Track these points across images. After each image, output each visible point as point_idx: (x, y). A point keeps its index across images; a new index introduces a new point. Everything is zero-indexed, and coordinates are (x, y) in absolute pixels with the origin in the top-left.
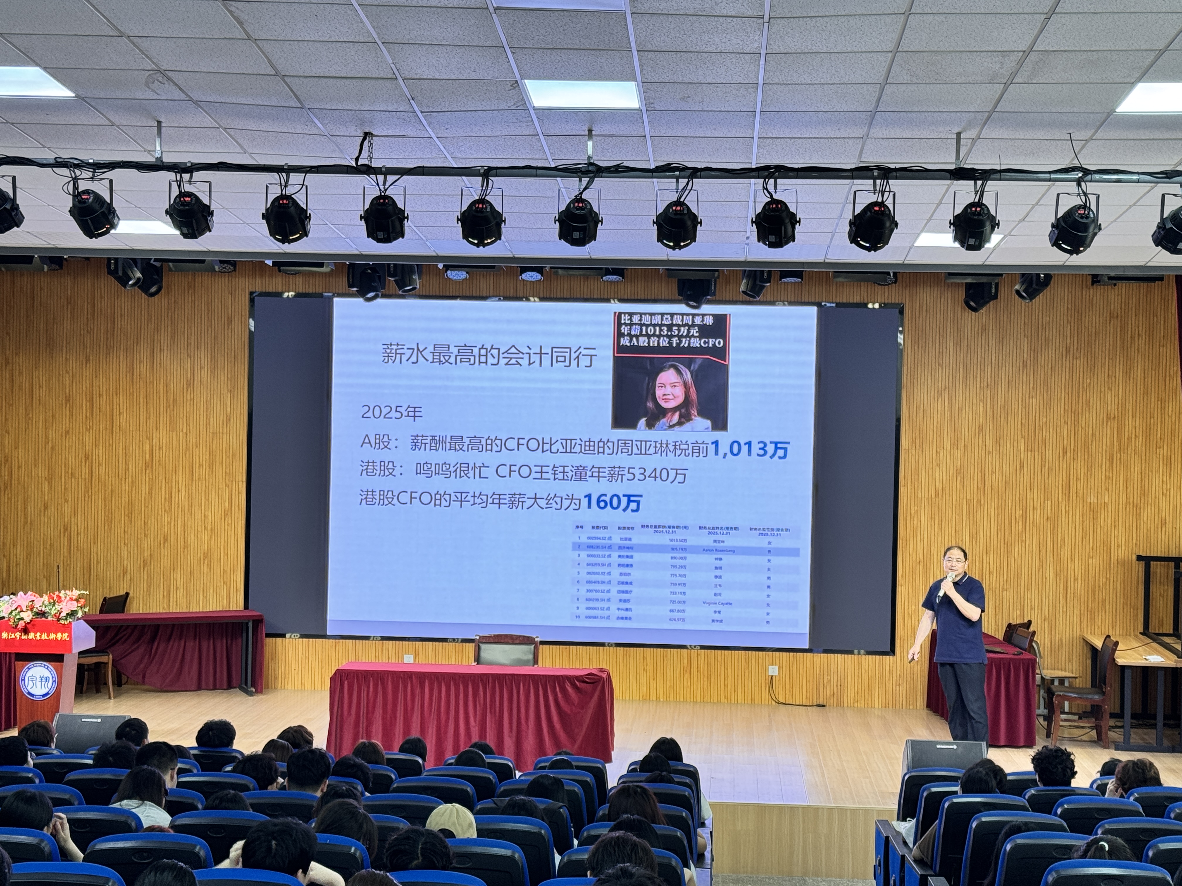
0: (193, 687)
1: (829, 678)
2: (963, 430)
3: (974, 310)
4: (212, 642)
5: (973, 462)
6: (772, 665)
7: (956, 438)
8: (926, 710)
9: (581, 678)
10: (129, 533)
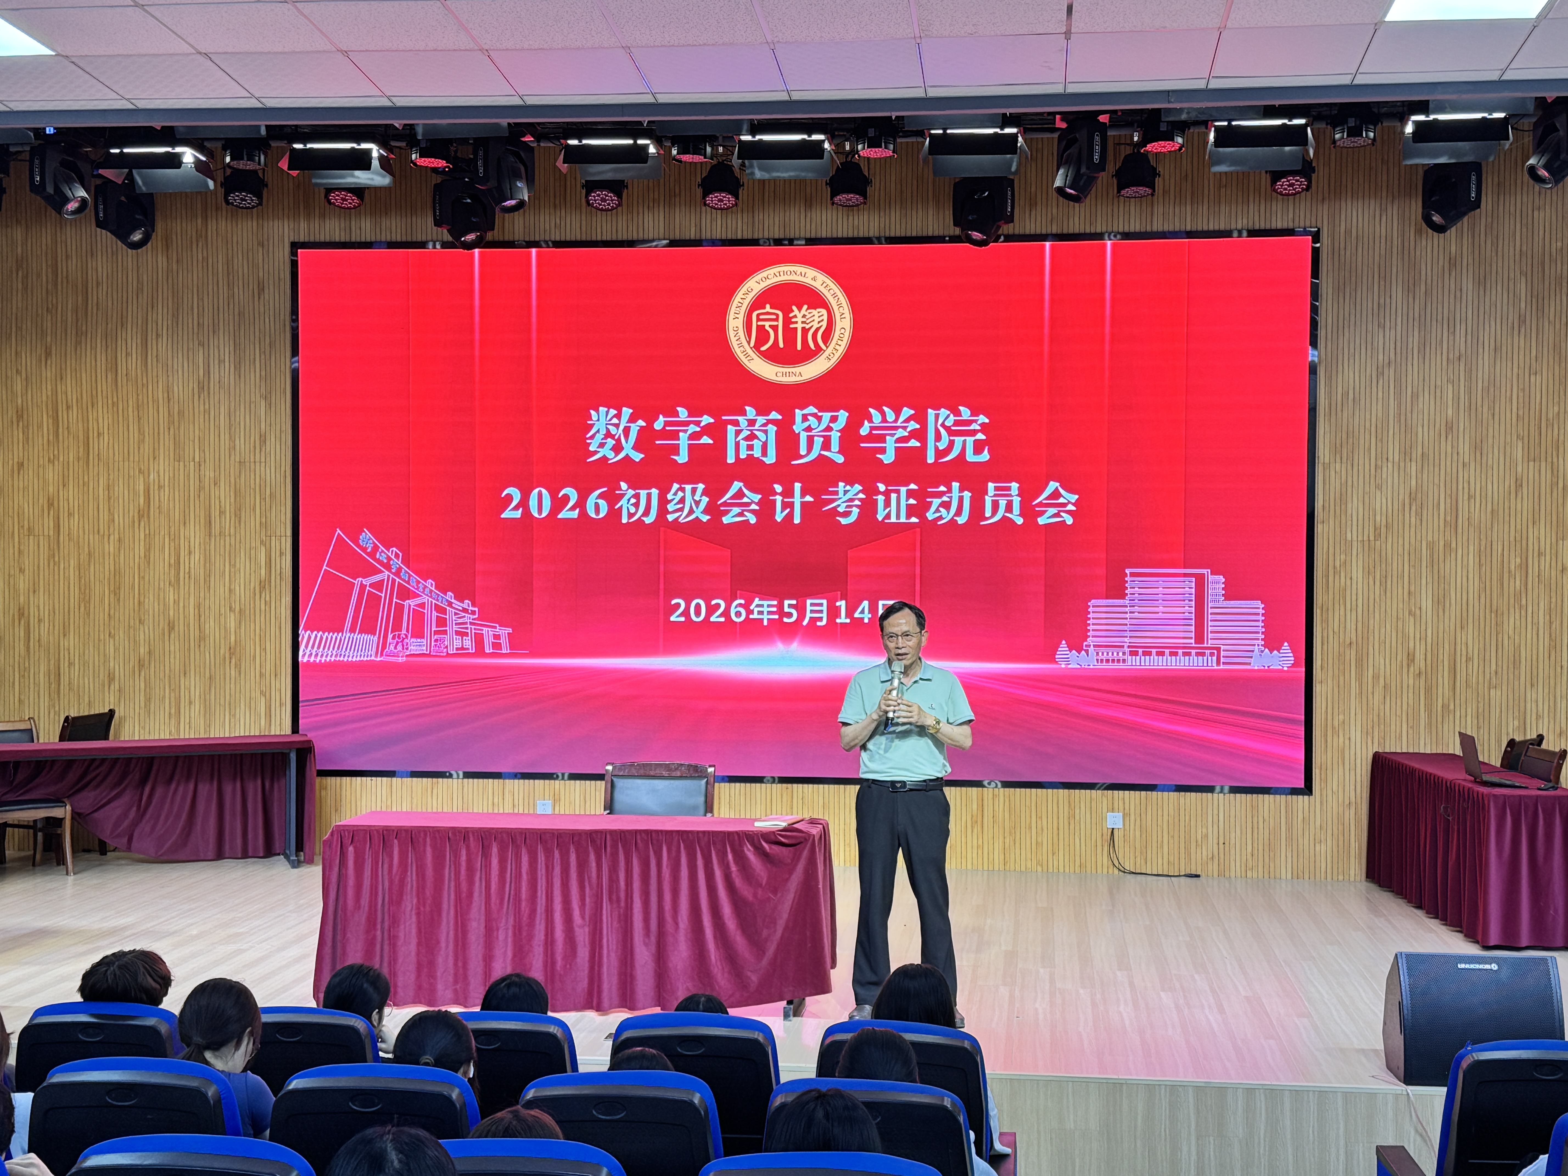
0: (211, 854)
1: (1204, 830)
2: (1420, 429)
3: (1440, 229)
4: (238, 785)
5: (1436, 481)
6: (1113, 811)
7: (1409, 443)
8: (1365, 883)
9: (773, 837)
10: (117, 618)
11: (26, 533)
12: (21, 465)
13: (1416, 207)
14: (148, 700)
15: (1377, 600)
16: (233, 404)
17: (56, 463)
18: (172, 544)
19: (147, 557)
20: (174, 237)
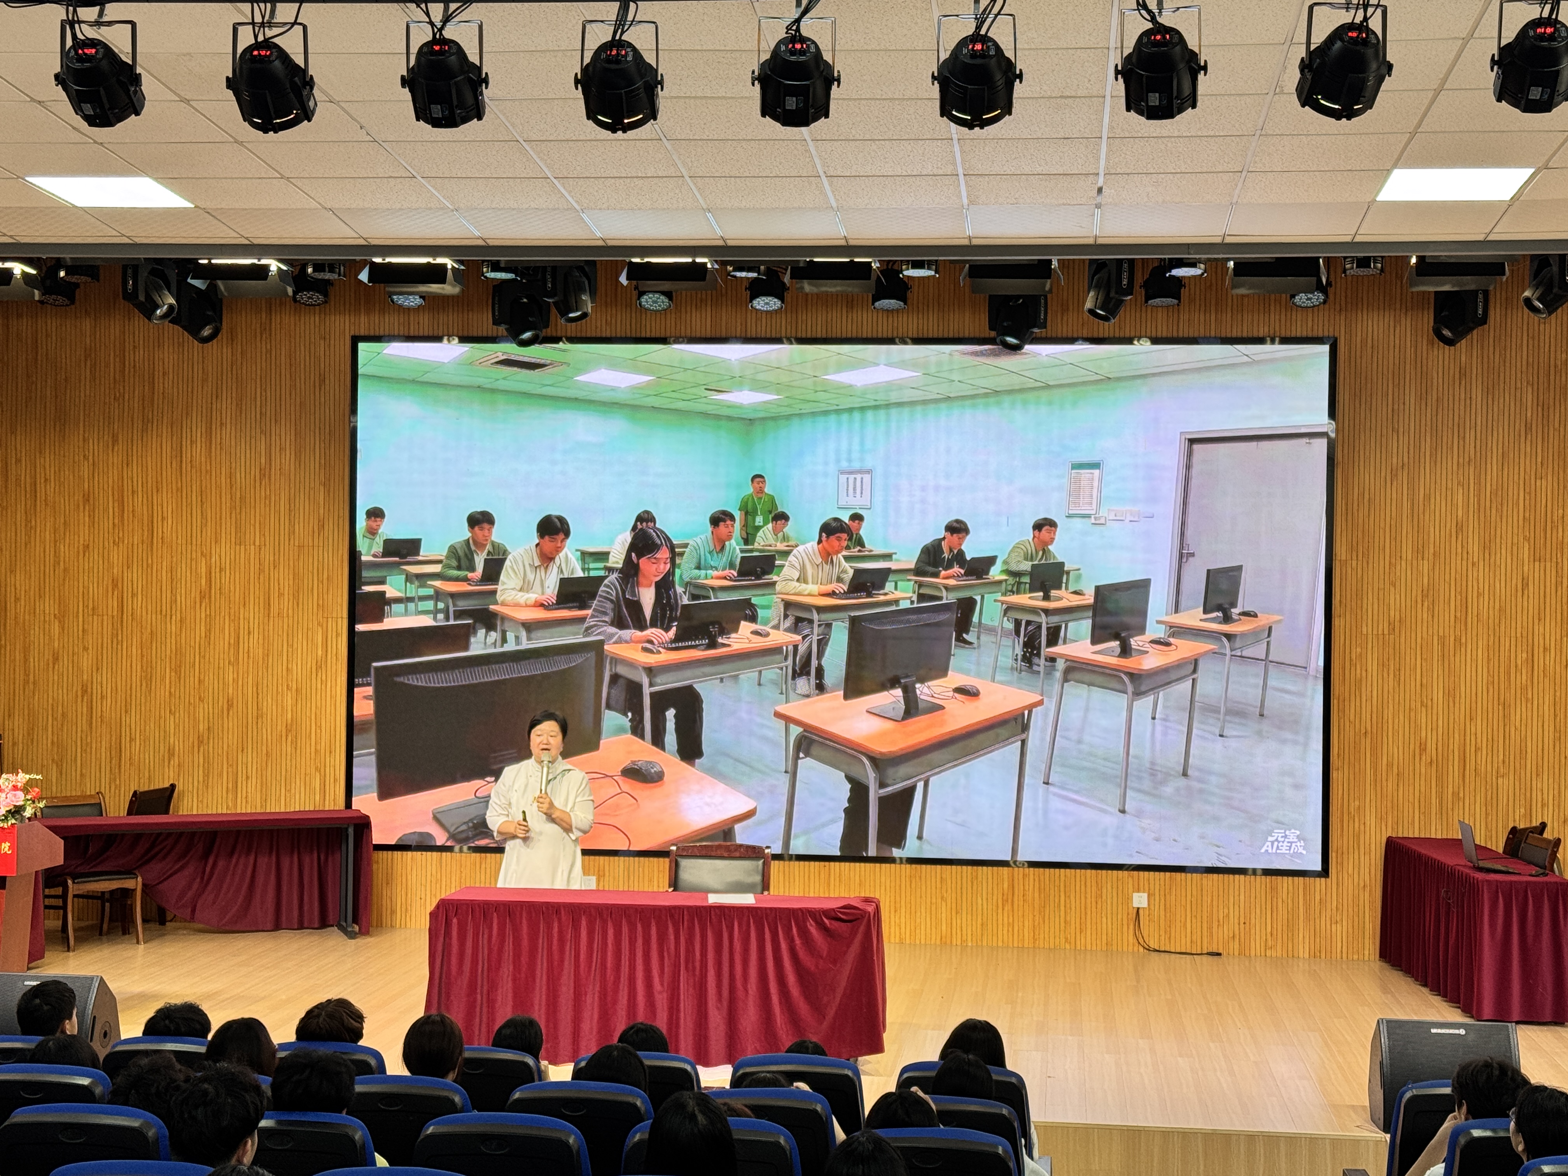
0: (269, 926)
1: (1226, 911)
2: (1432, 529)
3: (1450, 342)
4: (296, 858)
5: (1447, 579)
6: (1138, 891)
7: (1421, 542)
8: (1378, 962)
9: (833, 913)
10: (177, 696)
11: (91, 612)
12: (87, 547)
13: (1427, 320)
14: (206, 775)
15: (1391, 690)
16: (292, 491)
17: (121, 545)
18: (232, 625)
19: (208, 636)
20: (239, 330)
